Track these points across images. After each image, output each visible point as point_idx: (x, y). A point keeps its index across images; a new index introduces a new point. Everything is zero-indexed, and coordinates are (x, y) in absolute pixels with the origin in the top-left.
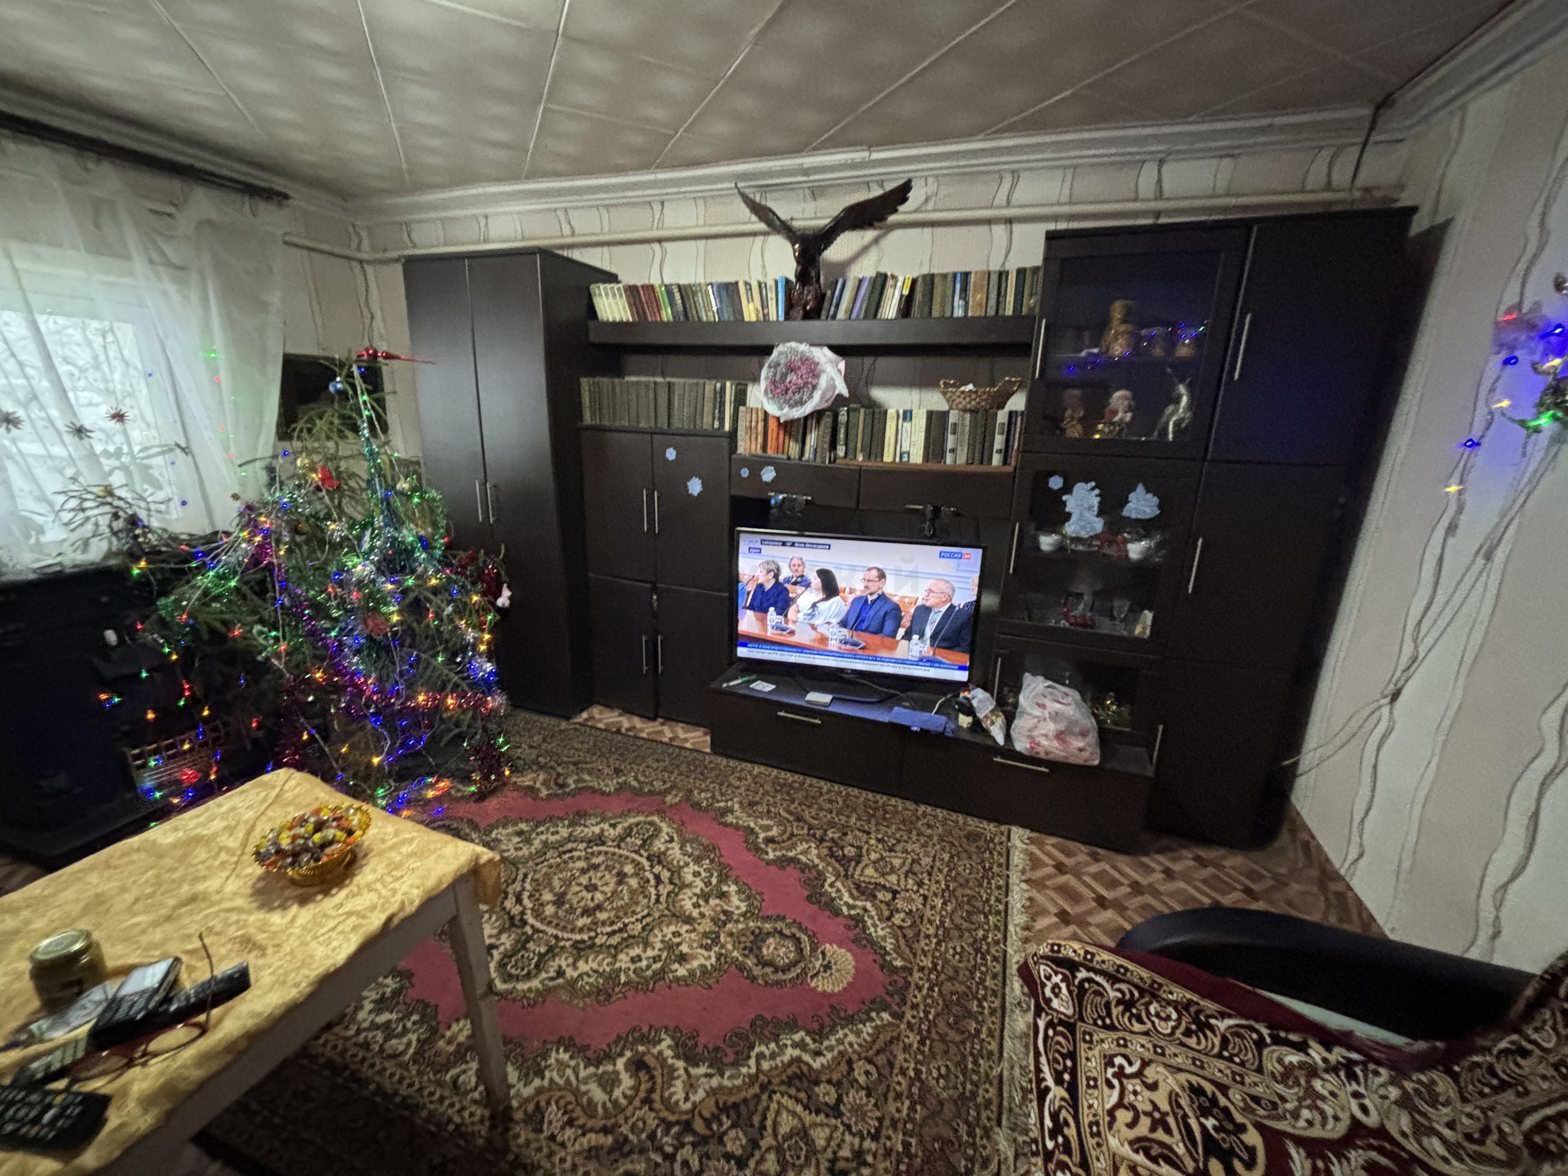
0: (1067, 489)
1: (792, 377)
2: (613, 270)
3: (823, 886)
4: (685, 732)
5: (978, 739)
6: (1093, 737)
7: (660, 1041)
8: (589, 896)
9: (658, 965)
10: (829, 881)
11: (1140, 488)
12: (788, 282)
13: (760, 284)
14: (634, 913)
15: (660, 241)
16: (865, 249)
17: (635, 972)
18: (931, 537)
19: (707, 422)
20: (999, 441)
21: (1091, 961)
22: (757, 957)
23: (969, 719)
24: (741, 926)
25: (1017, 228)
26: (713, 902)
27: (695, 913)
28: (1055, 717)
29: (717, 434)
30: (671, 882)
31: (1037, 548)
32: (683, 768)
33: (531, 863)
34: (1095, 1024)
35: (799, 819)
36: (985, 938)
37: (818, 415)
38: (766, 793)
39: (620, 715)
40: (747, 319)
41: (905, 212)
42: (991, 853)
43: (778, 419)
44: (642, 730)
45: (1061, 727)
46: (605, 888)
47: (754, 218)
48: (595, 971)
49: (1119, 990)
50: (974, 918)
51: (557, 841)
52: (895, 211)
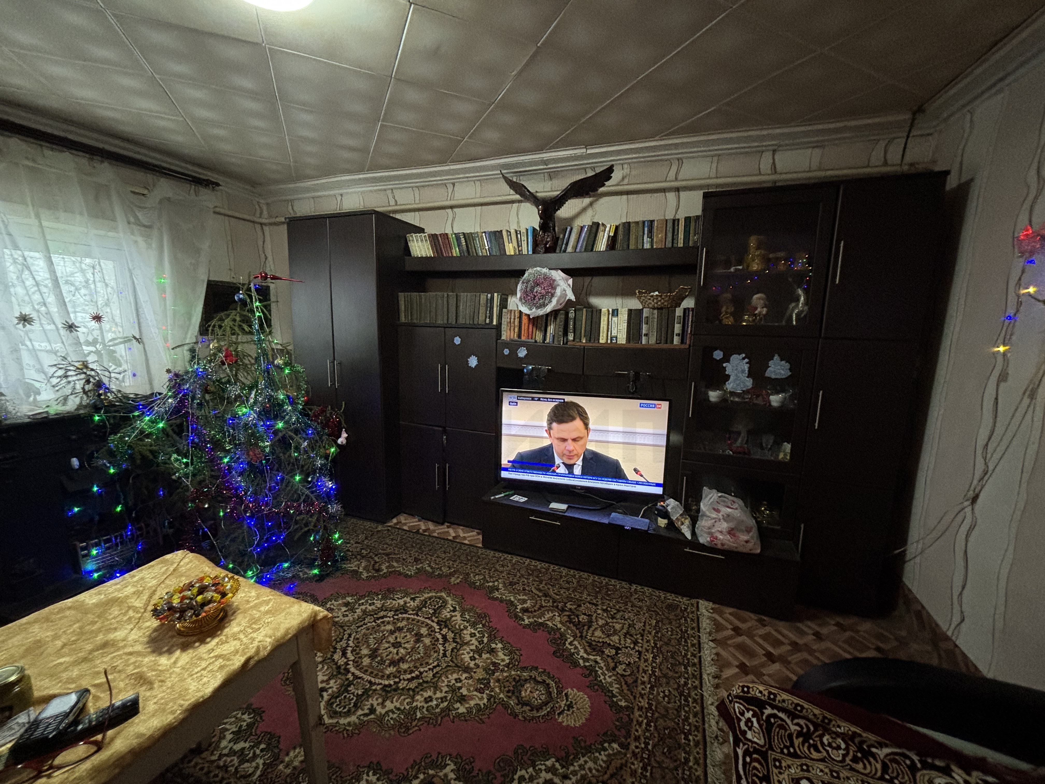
0: (726, 359)
1: (537, 289)
2: (422, 226)
3: (564, 644)
4: (464, 533)
5: (672, 535)
6: (754, 532)
7: (446, 765)
8: (395, 651)
9: (446, 704)
10: (569, 640)
11: (776, 357)
12: (534, 229)
13: (516, 231)
14: (427, 663)
15: (452, 207)
16: (584, 210)
17: (427, 710)
18: (633, 393)
19: (481, 318)
20: (677, 328)
21: (774, 700)
22: (517, 698)
23: (666, 521)
24: (505, 674)
25: (682, 194)
26: (485, 656)
27: (472, 664)
28: (727, 518)
29: (489, 326)
30: (454, 641)
31: (707, 399)
32: (463, 558)
33: (353, 627)
34: (782, 752)
35: (546, 595)
36: (686, 684)
37: (555, 313)
38: (522, 576)
39: (419, 521)
40: (508, 253)
41: (609, 186)
42: (686, 620)
43: (529, 316)
44: (434, 531)
45: (732, 525)
46: (406, 645)
47: (512, 192)
48: (398, 709)
49: (798, 724)
50: (677, 669)
51: (373, 610)
52: (603, 185)
